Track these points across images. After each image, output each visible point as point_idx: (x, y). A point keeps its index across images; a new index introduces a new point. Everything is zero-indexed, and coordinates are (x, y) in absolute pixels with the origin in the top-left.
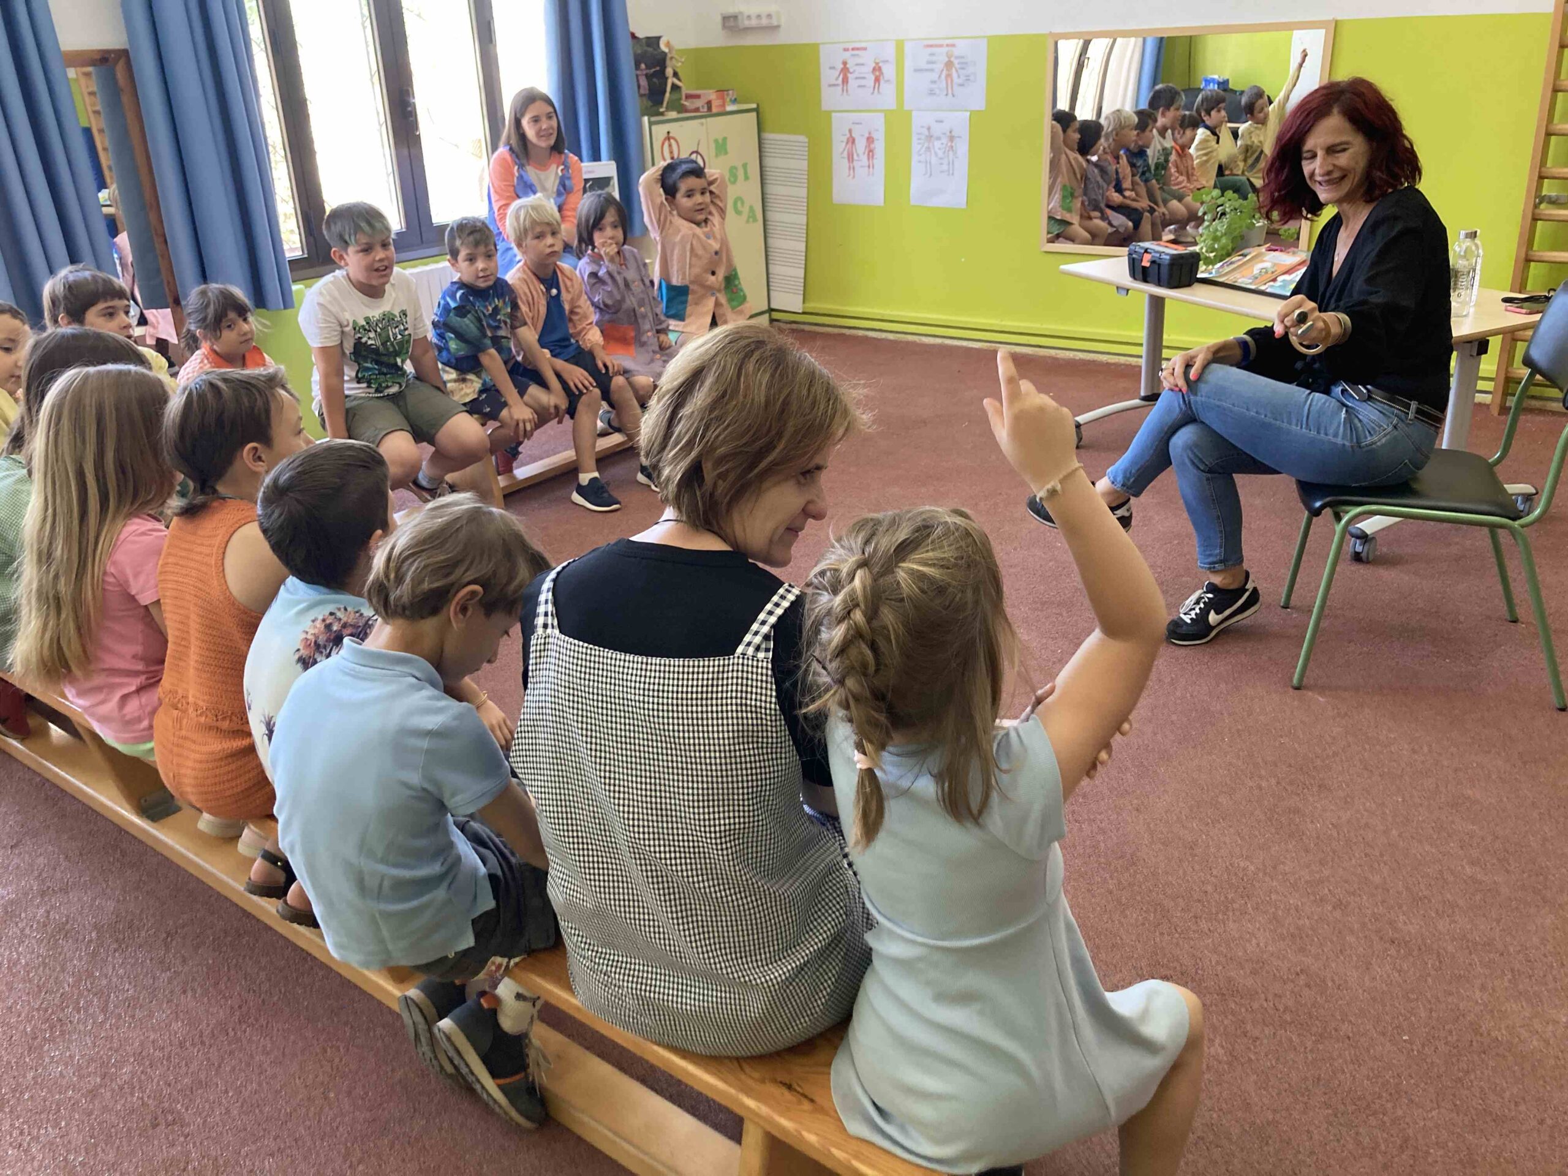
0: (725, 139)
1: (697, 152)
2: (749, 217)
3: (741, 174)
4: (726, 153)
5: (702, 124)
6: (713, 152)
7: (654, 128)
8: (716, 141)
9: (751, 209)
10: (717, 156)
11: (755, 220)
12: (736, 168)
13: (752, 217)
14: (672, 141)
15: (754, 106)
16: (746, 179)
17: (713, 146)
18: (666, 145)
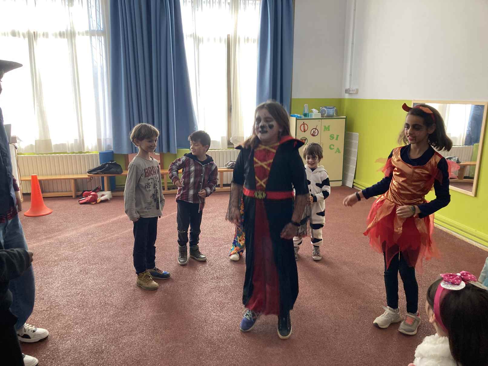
0: (329, 126)
1: (316, 129)
2: (336, 151)
3: (335, 136)
4: (329, 130)
5: (320, 121)
7: (297, 120)
8: (325, 126)
9: (338, 149)
10: (324, 131)
11: (339, 152)
12: (333, 135)
13: (338, 151)
15: (345, 117)
16: (337, 139)
17: (323, 128)
18: (302, 126)
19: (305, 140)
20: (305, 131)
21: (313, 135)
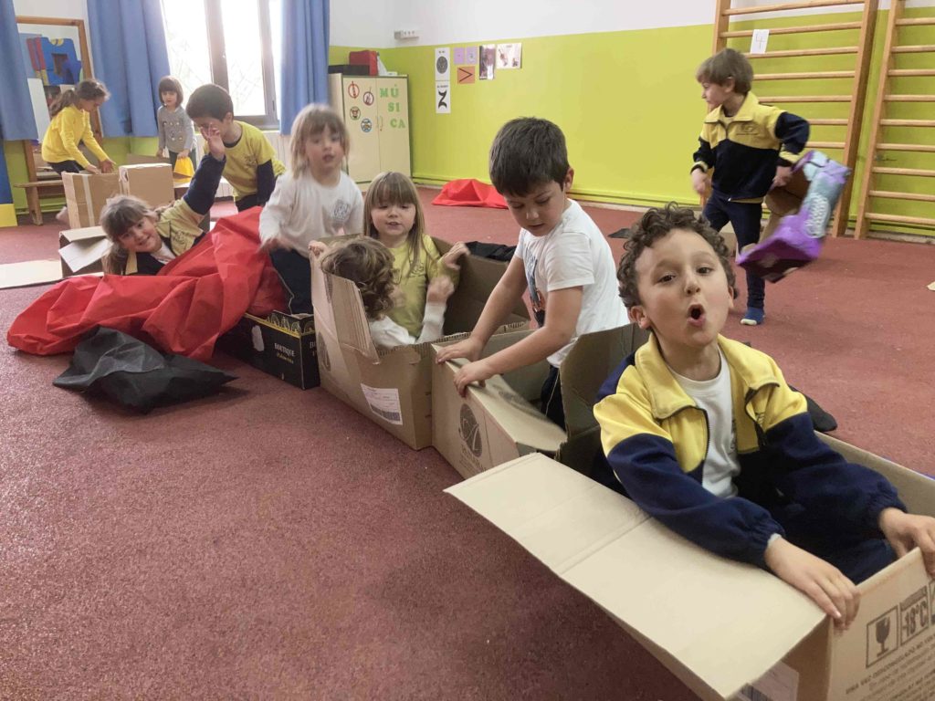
0: (386, 90)
3: (395, 106)
4: (387, 96)
5: (373, 80)
6: (379, 95)
7: (344, 79)
8: (381, 89)
9: (401, 121)
10: (381, 96)
11: (404, 127)
12: (393, 104)
13: (402, 124)
14: (356, 88)
15: (406, 76)
16: (398, 110)
17: (379, 91)
18: (351, 88)
19: (357, 112)
20: (355, 96)
21: (367, 103)
